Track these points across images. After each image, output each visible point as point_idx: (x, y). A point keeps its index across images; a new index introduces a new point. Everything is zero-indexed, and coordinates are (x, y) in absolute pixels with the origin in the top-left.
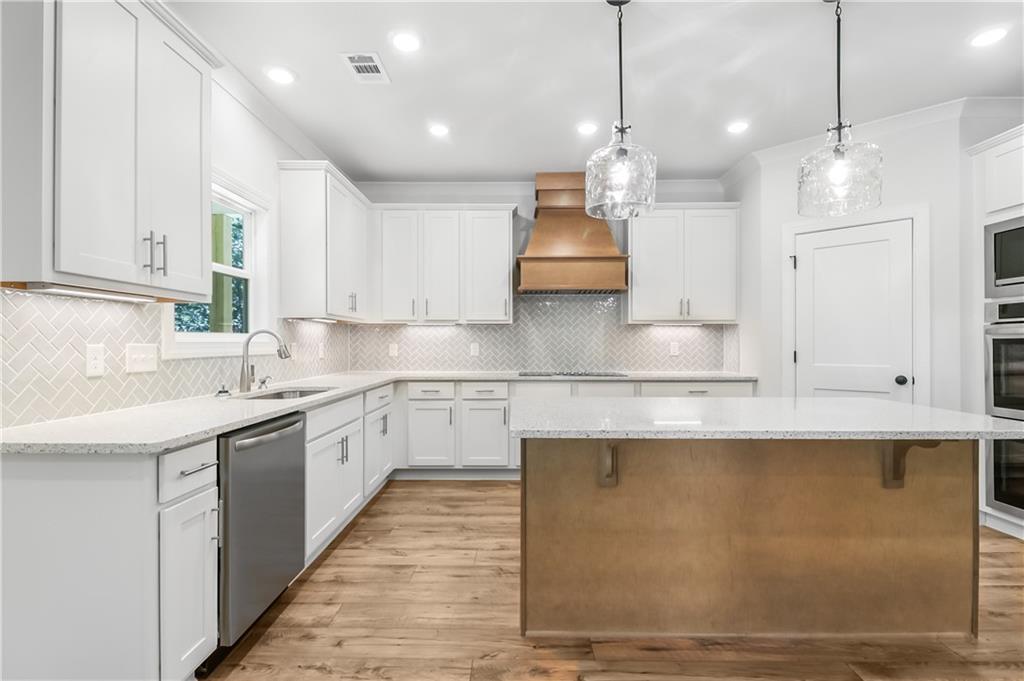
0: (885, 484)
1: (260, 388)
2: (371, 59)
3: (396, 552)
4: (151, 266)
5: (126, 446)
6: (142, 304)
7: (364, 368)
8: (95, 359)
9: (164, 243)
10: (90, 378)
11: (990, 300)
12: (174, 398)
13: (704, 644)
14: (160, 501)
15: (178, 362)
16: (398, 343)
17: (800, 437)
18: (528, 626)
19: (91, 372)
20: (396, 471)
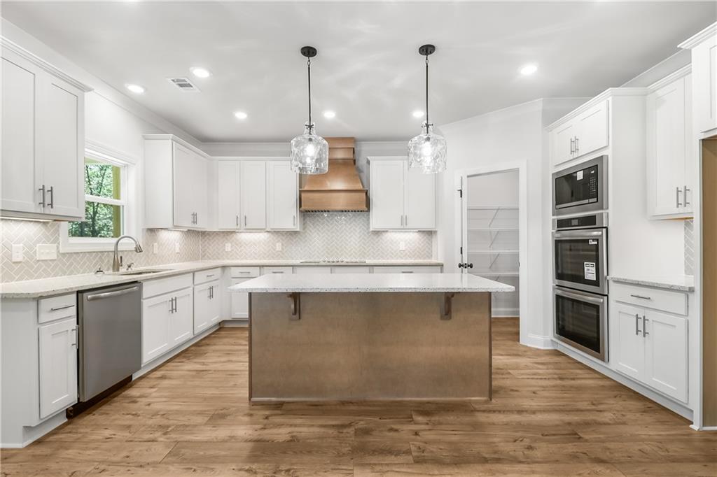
0: (442, 318)
1: (127, 269)
2: (184, 81)
3: (204, 364)
4: (43, 203)
5: (19, 294)
6: (48, 223)
7: (210, 259)
8: (18, 252)
9: (51, 191)
10: (14, 263)
11: (555, 217)
12: (69, 275)
13: (343, 403)
14: (40, 322)
15: (71, 254)
16: (231, 243)
17: (374, 291)
18: (253, 395)
19: (15, 259)
20: (224, 322)
